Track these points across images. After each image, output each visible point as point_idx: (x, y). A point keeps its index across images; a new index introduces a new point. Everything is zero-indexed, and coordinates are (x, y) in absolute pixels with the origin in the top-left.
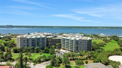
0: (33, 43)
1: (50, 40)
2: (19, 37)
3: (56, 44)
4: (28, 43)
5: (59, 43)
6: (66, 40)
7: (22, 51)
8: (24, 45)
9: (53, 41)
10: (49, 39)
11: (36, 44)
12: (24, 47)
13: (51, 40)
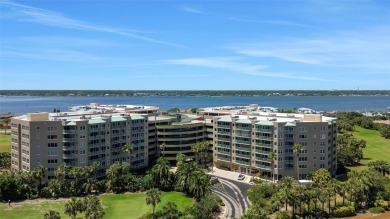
0: (94, 146)
1: (161, 130)
2: (25, 118)
3: (189, 148)
4: (71, 149)
5: (200, 140)
6: (234, 128)
7: (41, 187)
8: (53, 156)
9: (178, 136)
10: (158, 127)
11: (108, 152)
12: (52, 165)
13: (167, 130)
